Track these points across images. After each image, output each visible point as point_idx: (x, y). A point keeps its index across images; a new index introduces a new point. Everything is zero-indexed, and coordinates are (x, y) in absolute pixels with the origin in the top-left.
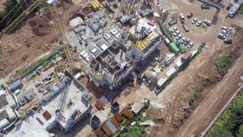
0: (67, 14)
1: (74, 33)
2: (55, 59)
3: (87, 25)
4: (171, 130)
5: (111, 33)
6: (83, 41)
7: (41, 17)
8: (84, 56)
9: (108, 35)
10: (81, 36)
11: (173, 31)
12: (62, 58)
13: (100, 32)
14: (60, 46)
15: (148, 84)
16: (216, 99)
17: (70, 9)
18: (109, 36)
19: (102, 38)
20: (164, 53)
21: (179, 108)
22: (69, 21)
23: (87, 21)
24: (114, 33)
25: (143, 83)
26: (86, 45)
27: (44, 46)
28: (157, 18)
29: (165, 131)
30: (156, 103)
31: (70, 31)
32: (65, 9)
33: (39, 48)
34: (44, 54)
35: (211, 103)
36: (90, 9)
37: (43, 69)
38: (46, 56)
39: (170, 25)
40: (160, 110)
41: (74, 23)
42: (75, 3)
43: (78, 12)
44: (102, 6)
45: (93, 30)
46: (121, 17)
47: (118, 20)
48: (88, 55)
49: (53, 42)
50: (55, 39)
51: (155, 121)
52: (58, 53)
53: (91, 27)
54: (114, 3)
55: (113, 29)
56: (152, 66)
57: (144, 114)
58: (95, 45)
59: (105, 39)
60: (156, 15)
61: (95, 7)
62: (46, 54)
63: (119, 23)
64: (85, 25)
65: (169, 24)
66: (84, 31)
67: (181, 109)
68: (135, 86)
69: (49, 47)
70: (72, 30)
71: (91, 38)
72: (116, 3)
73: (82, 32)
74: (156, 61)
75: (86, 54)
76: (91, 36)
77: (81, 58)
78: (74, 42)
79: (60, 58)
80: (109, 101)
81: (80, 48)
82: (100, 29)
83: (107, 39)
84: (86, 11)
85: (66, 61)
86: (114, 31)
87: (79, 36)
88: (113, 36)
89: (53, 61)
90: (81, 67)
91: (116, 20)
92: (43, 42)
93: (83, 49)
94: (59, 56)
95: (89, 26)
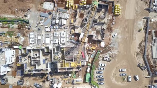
1: (39, 15)
2: (13, 24)
3: (52, 15)
5: (61, 33)
6: (39, 24)
8: (31, 36)
9: (58, 33)
10: (41, 20)
11: (100, 65)
13: (55, 27)
14: (24, 17)
15: (50, 85)
18: (57, 36)
22: (45, 1)
23: (54, 12)
24: (62, 36)
25: (49, 81)
26: (39, 30)
27: (14, 9)
28: (101, 47)
31: (38, 10)
33: (10, 8)
34: (10, 15)
36: (64, 3)
37: (2, 26)
38: (10, 18)
39: (103, 60)
44: (74, 8)
45: (52, 22)
46: (78, 28)
47: (74, 28)
48: (33, 38)
49: (22, 10)
50: (24, 10)
52: (18, 21)
53: (52, 19)
55: (64, 31)
56: (64, 76)
58: (43, 34)
60: (103, 44)
63: (73, 30)
64: (50, 14)
65: (104, 58)
66: (46, 18)
68: (44, 79)
69: (16, 12)
70: (40, 11)
71: (45, 27)
72: (85, 13)
73: (44, 18)
74: (69, 76)
75: (33, 36)
76: (47, 26)
77: (28, 36)
78: (34, 21)
79: (16, 26)
80: (22, 76)
81: (34, 28)
82: (56, 25)
83: (54, 36)
84: (60, 3)
85: (18, 31)
86: (63, 34)
87: (40, 19)
88: (60, 37)
89: (11, 25)
90: (24, 42)
91: (72, 27)
92: (16, 6)
93: (35, 30)
94: (17, 24)
95: (52, 16)
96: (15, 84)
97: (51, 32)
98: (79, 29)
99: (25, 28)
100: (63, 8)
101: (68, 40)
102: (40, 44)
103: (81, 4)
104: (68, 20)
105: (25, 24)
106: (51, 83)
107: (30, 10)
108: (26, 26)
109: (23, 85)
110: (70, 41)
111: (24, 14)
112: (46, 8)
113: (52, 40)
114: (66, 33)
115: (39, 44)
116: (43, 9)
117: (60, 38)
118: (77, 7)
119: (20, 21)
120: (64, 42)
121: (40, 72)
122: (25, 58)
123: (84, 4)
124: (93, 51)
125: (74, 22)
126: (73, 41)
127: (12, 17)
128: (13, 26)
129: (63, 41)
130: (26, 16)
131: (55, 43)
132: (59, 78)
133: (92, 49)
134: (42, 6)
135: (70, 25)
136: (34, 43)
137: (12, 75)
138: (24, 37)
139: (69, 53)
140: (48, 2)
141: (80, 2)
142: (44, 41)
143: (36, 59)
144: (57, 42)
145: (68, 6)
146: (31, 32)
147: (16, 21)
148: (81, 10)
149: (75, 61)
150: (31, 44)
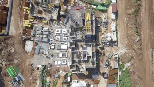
0: (18, 47)
1: (37, 55)
2: (46, 82)
3: (38, 42)
4: (140, 57)
5: (57, 34)
6: (47, 55)
7: (6, 65)
8: (59, 64)
9: (57, 37)
10: (43, 53)
12: (49, 77)
13: (51, 40)
14: (39, 70)
15: (108, 46)
16: (147, 18)
17: (15, 42)
18: (59, 37)
19: (56, 42)
20: (98, 16)
21: (133, 42)
22: (24, 49)
23: (35, 40)
24: (59, 32)
25: (105, 47)
26: (52, 56)
27: (31, 80)
29: (137, 61)
30: (121, 52)
31: (33, 56)
32: (13, 45)
33: (30, 85)
34: (37, 84)
35: (146, 23)
36: (27, 29)
38: (39, 84)
40: (125, 53)
41: (29, 48)
42: (13, 34)
43: (23, 39)
44: (32, 20)
45: (45, 42)
46: (52, 17)
47: (52, 20)
48: (61, 61)
49: (32, 73)
50: (32, 70)
51: (129, 61)
52: (43, 77)
53: (42, 42)
54: (37, 11)
55: (55, 30)
56: (100, 32)
57: (121, 63)
58: (57, 51)
59: (59, 41)
61: (30, 26)
62: (38, 83)
63: (55, 22)
64: (37, 44)
66: (41, 48)
67: (135, 42)
68: (102, 52)
69: (34, 78)
70: (34, 54)
71: (50, 49)
72: (38, 9)
73: (40, 50)
74: (100, 27)
75: (59, 62)
76: (49, 48)
77: (59, 67)
78: (44, 61)
79: (48, 78)
80: (98, 74)
81: (51, 61)
82: (49, 38)
83: (59, 40)
84: (26, 34)
85: (53, 77)
86: (58, 31)
87: (42, 55)
88: (60, 35)
89: (46, 84)
90: (65, 71)
91: (51, 22)
92: (27, 79)
93: (53, 59)
94: (46, 78)
95: (40, 42)
96: (106, 82)
97: (55, 44)
98: (53, 15)
99: (50, 69)
100: (31, 31)
101: (64, 27)
102: (67, 54)
103: (28, 13)
104: (44, 26)
105: (46, 70)
106: (107, 44)
107: (32, 64)
108: (49, 68)
109: (108, 73)
110: (65, 25)
111: (37, 71)
112: (31, 49)
113: (63, 43)
114: (57, 28)
115: (67, 56)
116: (31, 51)
117: (62, 35)
118: (31, 17)
119: (43, 75)
120: (66, 30)
121: (95, 53)
122: (80, 67)
123: (29, 10)
124: (76, 3)
125: (46, 19)
126: (65, 22)
127: (39, 83)
128: (47, 82)
129: (64, 31)
130: (38, 69)
131: (66, 40)
132: (101, 37)
133: (74, 3)
134: (29, 52)
135: (49, 24)
136: (66, 61)
137: (97, 84)
138: (60, 71)
139: (77, 23)
140: (25, 46)
141: (26, 14)
142: (64, 51)
143: (81, 57)
144: (66, 38)
145: (30, 25)
146: (54, 64)
147: (43, 79)
148: (35, 13)
149: (84, 17)
150: (66, 63)
